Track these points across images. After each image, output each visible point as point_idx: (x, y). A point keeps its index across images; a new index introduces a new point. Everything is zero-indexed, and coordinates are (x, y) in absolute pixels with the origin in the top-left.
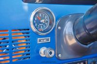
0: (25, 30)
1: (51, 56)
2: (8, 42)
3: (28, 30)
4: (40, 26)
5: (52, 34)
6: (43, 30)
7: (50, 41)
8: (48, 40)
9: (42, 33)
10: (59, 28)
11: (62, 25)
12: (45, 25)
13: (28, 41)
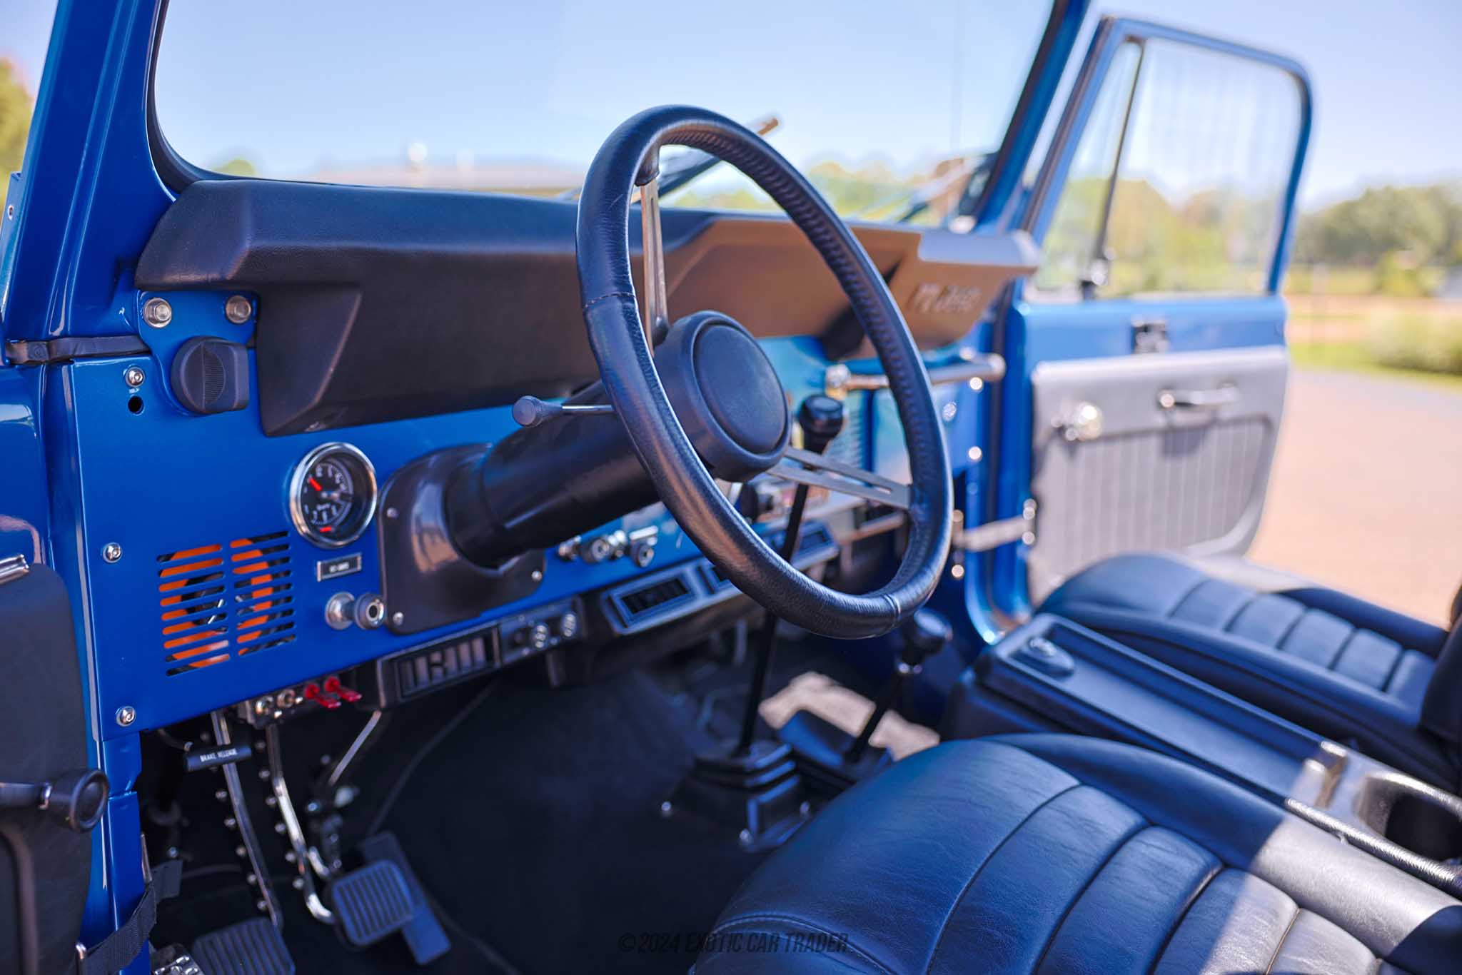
0: (271, 536)
1: (374, 621)
2: (221, 588)
3: (284, 534)
4: (320, 513)
5: (366, 544)
6: (332, 529)
7: (359, 568)
8: (353, 563)
9: (326, 540)
10: (390, 512)
11: (401, 497)
12: (338, 507)
13: (283, 579)
